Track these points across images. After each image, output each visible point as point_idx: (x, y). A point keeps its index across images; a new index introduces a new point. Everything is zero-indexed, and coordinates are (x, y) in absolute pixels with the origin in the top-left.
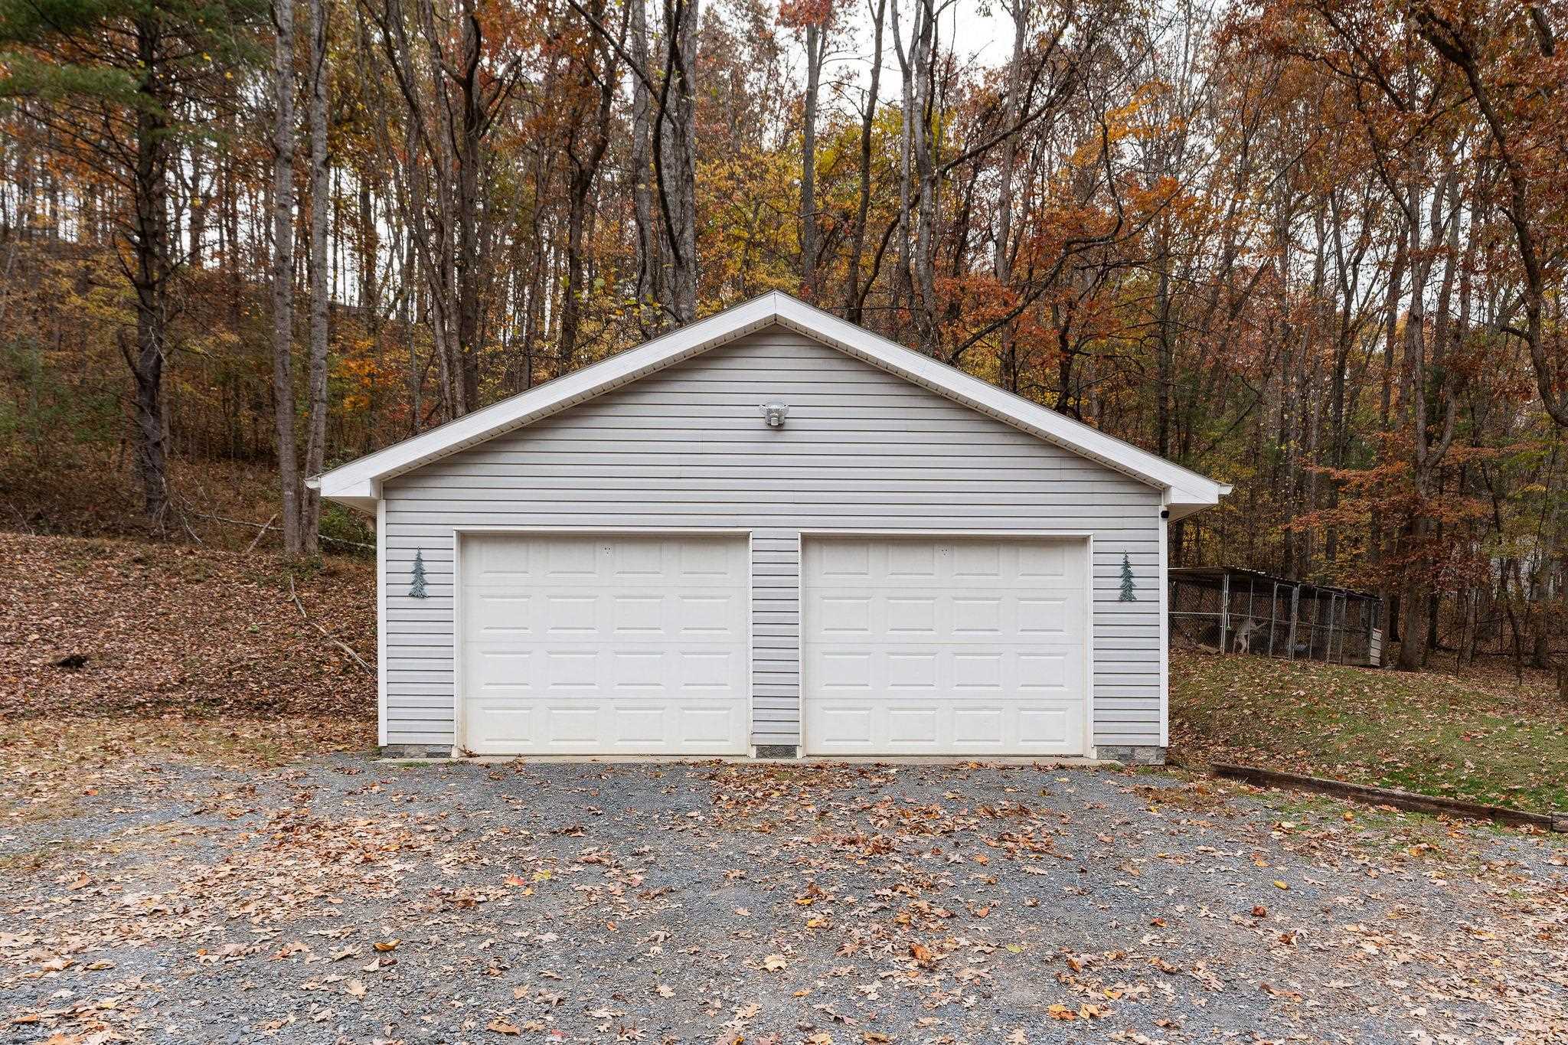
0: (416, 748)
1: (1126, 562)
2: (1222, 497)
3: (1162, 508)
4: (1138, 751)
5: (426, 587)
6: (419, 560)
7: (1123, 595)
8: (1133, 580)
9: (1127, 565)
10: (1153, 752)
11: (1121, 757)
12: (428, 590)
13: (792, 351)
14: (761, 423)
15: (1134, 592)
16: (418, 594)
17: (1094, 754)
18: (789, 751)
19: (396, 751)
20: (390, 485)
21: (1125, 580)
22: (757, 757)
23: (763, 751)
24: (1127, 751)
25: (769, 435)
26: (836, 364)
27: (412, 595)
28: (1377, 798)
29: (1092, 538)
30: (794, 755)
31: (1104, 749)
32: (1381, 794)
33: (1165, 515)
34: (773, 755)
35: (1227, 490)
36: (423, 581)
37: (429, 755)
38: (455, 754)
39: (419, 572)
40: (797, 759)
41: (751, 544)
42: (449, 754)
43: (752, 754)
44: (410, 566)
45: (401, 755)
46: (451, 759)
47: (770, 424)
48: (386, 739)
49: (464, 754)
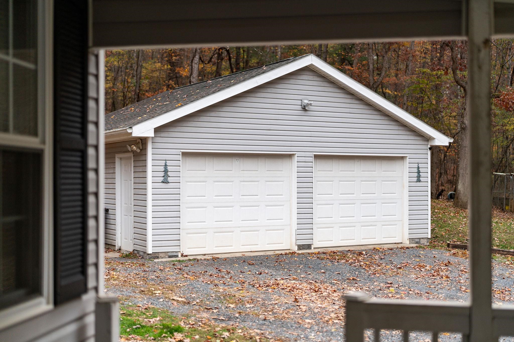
0: (164, 254)
1: (418, 167)
2: (450, 143)
3: (429, 146)
4: (421, 240)
5: (169, 178)
6: (166, 165)
7: (418, 180)
8: (420, 174)
9: (418, 168)
10: (426, 240)
11: (417, 243)
12: (170, 179)
13: (311, 78)
14: (299, 108)
15: (421, 178)
16: (165, 182)
17: (408, 242)
18: (309, 247)
19: (155, 256)
20: (158, 130)
21: (418, 174)
22: (298, 250)
23: (300, 247)
24: (418, 240)
25: (302, 113)
26: (326, 84)
27: (163, 182)
28: (505, 253)
29: (408, 157)
30: (311, 248)
31: (411, 240)
32: (506, 251)
33: (430, 149)
34: (304, 249)
35: (452, 141)
36: (168, 175)
37: (170, 257)
38: (180, 255)
39: (166, 171)
40: (312, 251)
41: (296, 159)
42: (177, 256)
43: (295, 249)
44: (162, 169)
45: (158, 258)
46: (180, 258)
47: (304, 109)
48: (150, 250)
49: (182, 255)
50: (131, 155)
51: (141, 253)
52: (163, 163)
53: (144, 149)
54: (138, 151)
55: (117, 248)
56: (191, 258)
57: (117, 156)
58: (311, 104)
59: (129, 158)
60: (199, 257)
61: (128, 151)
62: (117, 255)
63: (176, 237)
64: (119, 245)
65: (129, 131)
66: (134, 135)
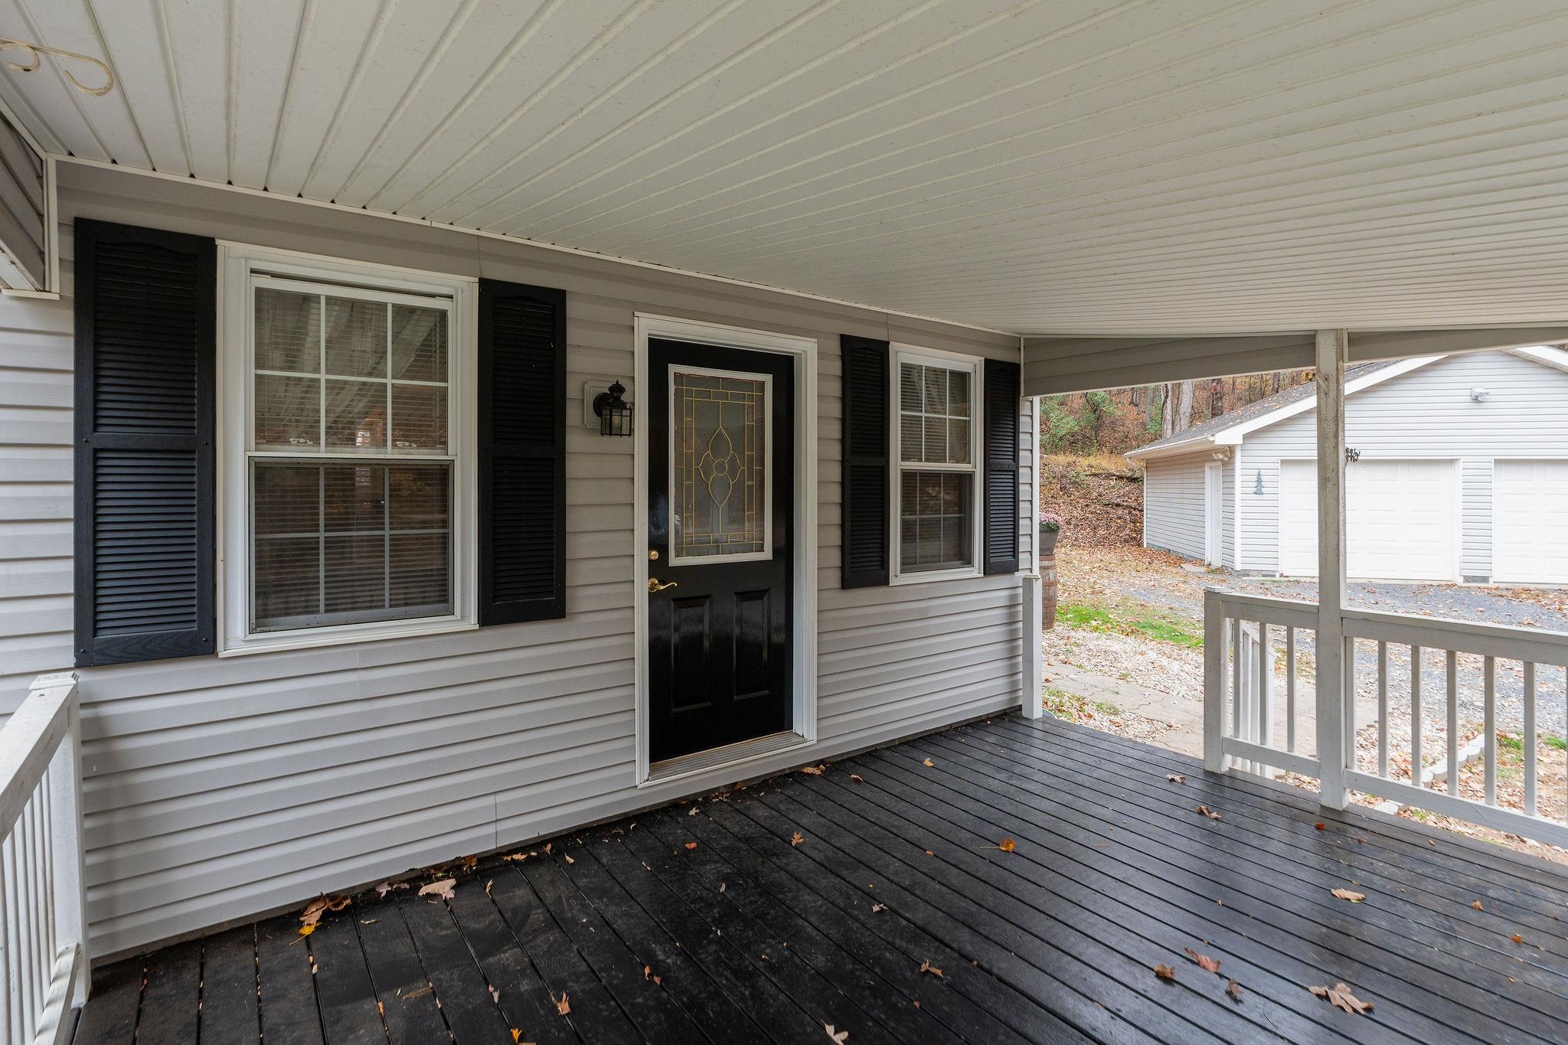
0: (1256, 571)
5: (1263, 488)
6: (1259, 474)
12: (1264, 490)
14: (1469, 399)
16: (1258, 493)
18: (1485, 579)
19: (1246, 573)
20: (1247, 437)
22: (1463, 582)
23: (1467, 579)
25: (1474, 405)
26: (1519, 364)
27: (1255, 493)
30: (1488, 581)
34: (1474, 581)
36: (1261, 485)
37: (1265, 575)
38: (1278, 575)
39: (1259, 481)
40: (1491, 584)
41: (1460, 465)
42: (1274, 576)
43: (1460, 581)
44: (1255, 478)
45: (1248, 575)
46: (1278, 578)
47: (1476, 399)
48: (1238, 567)
49: (1281, 576)
50: (1220, 463)
51: (1230, 570)
52: (1256, 472)
53: (1232, 457)
54: (1226, 459)
55: (1206, 563)
56: (1291, 579)
57: (1207, 465)
58: (1487, 394)
59: (1218, 467)
60: (1303, 580)
61: (1215, 460)
62: (1203, 569)
63: (1274, 555)
64: (1209, 560)
65: (1211, 439)
66: (1217, 443)
